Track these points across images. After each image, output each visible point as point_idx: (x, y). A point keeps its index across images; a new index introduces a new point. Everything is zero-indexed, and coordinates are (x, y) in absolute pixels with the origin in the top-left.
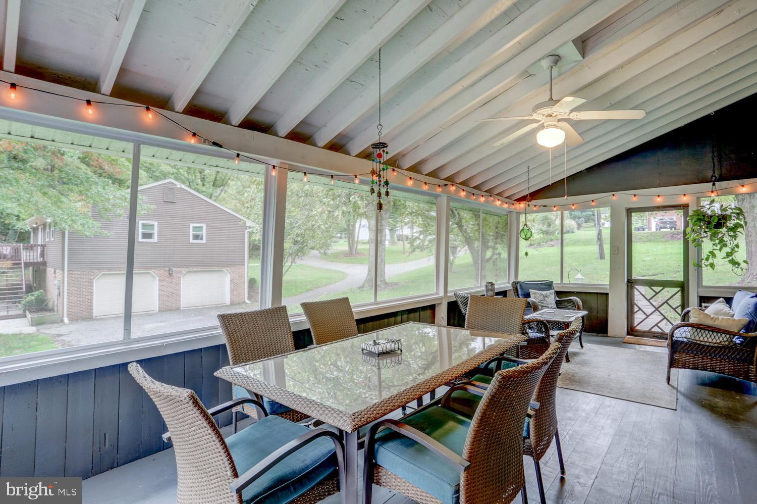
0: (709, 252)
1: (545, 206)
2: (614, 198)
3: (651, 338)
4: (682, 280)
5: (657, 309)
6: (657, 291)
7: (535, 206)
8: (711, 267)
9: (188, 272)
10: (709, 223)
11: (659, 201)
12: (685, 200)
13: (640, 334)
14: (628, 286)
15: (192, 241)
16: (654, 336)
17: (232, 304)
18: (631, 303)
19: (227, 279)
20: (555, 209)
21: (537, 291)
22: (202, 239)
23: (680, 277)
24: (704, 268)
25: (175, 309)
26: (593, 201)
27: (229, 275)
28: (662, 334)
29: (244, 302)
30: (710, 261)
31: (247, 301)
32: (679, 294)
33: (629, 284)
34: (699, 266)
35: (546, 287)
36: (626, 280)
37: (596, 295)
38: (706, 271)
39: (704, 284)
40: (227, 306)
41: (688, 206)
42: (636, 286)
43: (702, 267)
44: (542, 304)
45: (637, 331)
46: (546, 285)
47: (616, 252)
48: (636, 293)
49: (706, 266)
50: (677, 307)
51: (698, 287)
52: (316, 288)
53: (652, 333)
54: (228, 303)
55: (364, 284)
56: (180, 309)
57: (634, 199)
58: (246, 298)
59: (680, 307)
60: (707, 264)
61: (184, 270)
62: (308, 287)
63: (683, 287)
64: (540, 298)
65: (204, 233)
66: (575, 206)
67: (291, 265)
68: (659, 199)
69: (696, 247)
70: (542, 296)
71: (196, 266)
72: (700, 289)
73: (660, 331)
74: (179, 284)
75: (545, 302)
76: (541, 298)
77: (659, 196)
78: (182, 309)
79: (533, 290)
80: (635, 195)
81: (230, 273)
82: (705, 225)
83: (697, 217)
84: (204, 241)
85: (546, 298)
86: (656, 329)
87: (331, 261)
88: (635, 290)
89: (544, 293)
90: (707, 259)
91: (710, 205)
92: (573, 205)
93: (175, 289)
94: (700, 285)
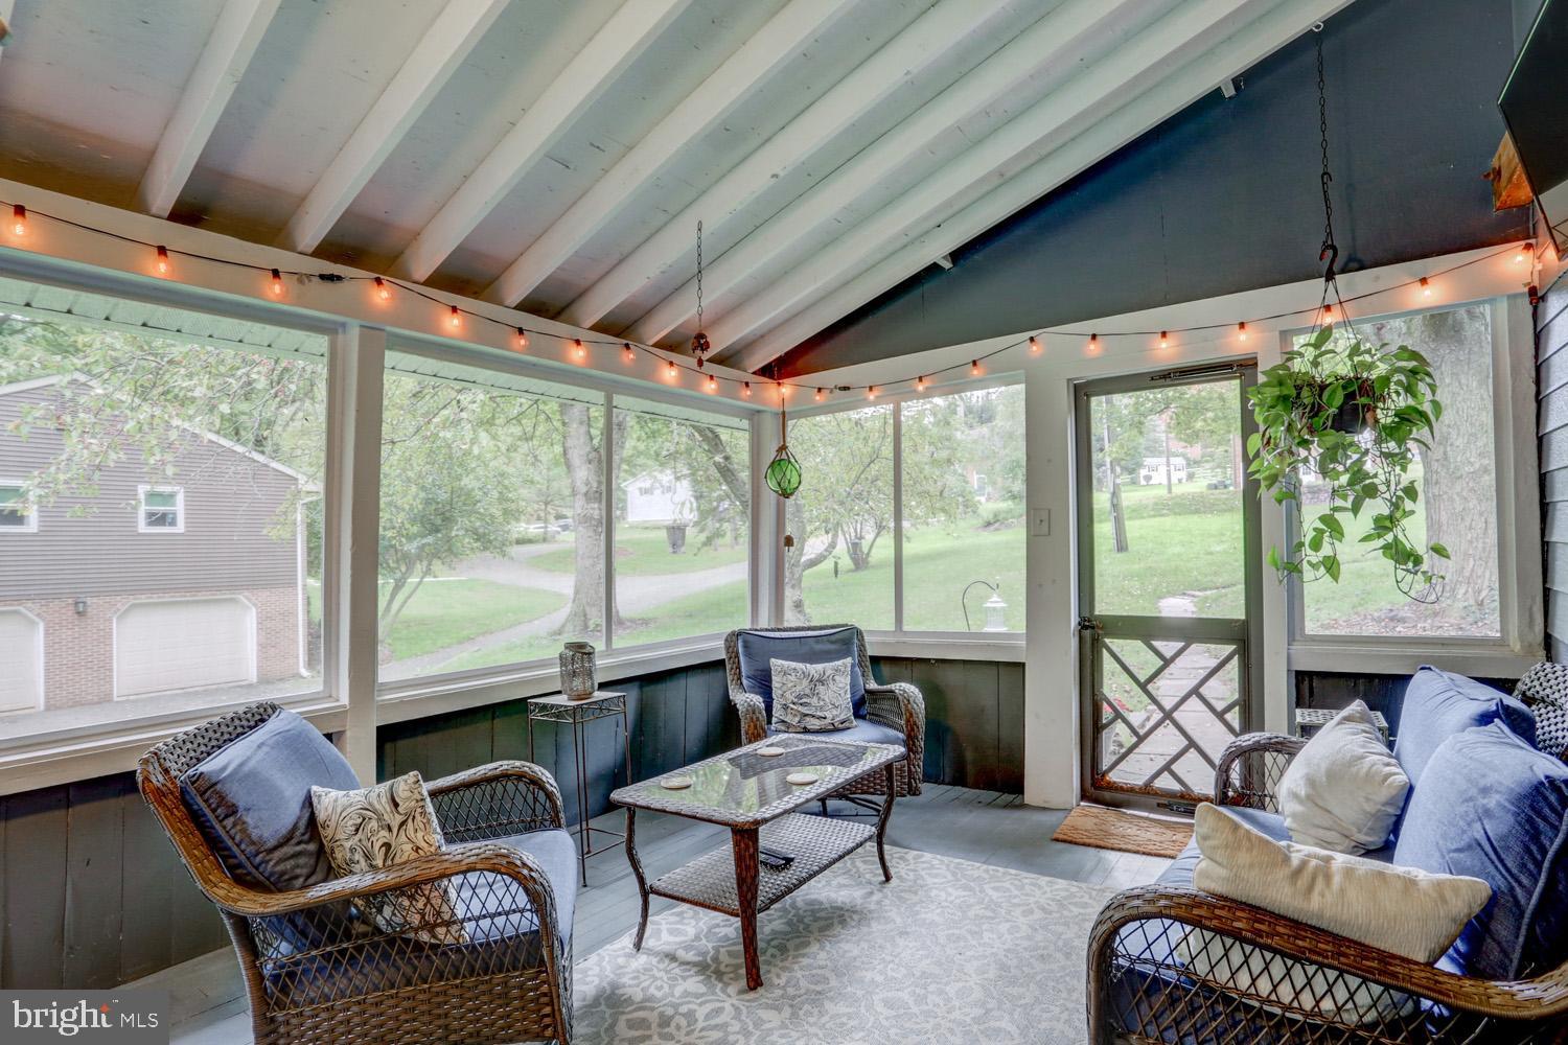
0: (1323, 519)
1: (846, 388)
2: (1034, 348)
3: (1151, 810)
4: (1243, 617)
5: (1168, 715)
6: (1168, 654)
7: (820, 390)
8: (1328, 570)
9: (134, 606)
10: (1316, 410)
11: (1166, 352)
12: (1242, 343)
13: (1119, 796)
14: (1081, 639)
15: (142, 527)
16: (1159, 805)
17: (265, 680)
18: (1094, 695)
19: (251, 620)
20: (871, 397)
21: (793, 664)
22: (173, 523)
23: (1233, 608)
24: (1308, 573)
25: (96, 699)
26: (974, 363)
27: (254, 610)
28: (1182, 796)
29: (298, 676)
30: (1326, 550)
31: (304, 672)
32: (1235, 661)
33: (1087, 633)
34: (1292, 569)
35: (833, 647)
36: (1074, 620)
37: (995, 668)
38: (1315, 584)
39: (1311, 627)
40: (250, 686)
41: (1256, 364)
42: (1107, 640)
43: (1301, 572)
44: (804, 710)
45: (1113, 787)
46: (832, 642)
47: (1045, 528)
48: (1108, 663)
49: (1312, 565)
50: (1229, 709)
51: (1291, 640)
52: (484, 634)
53: (1156, 794)
54: (253, 677)
55: (563, 626)
56: (110, 701)
57: (1093, 348)
58: (301, 664)
59: (1237, 708)
60: (1314, 560)
61: (123, 602)
62: (465, 633)
63: (1243, 638)
64: (798, 688)
65: (179, 507)
66: (927, 383)
67: (420, 583)
68: (1164, 344)
69: (1280, 502)
70: (805, 682)
71: (152, 591)
72: (1297, 647)
73: (1177, 787)
74: (106, 637)
75: (814, 701)
76: (804, 686)
77: (1164, 334)
78: (116, 699)
79: (780, 662)
80: (1094, 337)
81: (255, 605)
82: (1304, 421)
83: (1276, 391)
84: (180, 527)
85: (821, 688)
86: (1165, 783)
87: (549, 570)
88: (1104, 651)
89: (815, 669)
90: (1316, 545)
91: (1317, 346)
92: (920, 379)
93: (96, 649)
94: (1297, 632)
